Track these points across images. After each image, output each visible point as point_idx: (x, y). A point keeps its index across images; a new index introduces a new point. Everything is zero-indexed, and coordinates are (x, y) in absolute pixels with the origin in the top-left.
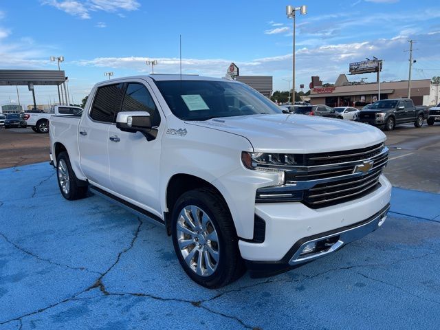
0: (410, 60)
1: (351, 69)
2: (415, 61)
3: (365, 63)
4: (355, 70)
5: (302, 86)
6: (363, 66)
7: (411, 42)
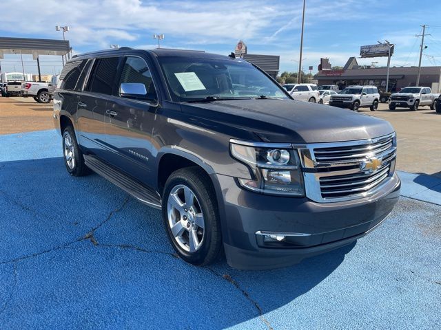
0: (422, 46)
1: (362, 52)
2: (426, 47)
3: (376, 46)
4: (366, 53)
5: (311, 68)
6: (374, 50)
7: (424, 26)
